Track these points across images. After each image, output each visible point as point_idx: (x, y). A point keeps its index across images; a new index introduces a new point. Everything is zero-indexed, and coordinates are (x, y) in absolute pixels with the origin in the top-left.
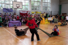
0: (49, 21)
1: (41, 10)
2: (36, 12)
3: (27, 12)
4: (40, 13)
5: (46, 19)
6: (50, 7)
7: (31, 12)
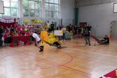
0: (56, 37)
1: (42, 17)
2: (33, 21)
3: (15, 20)
4: (40, 23)
5: (51, 34)
6: (58, 12)
7: (22, 20)
